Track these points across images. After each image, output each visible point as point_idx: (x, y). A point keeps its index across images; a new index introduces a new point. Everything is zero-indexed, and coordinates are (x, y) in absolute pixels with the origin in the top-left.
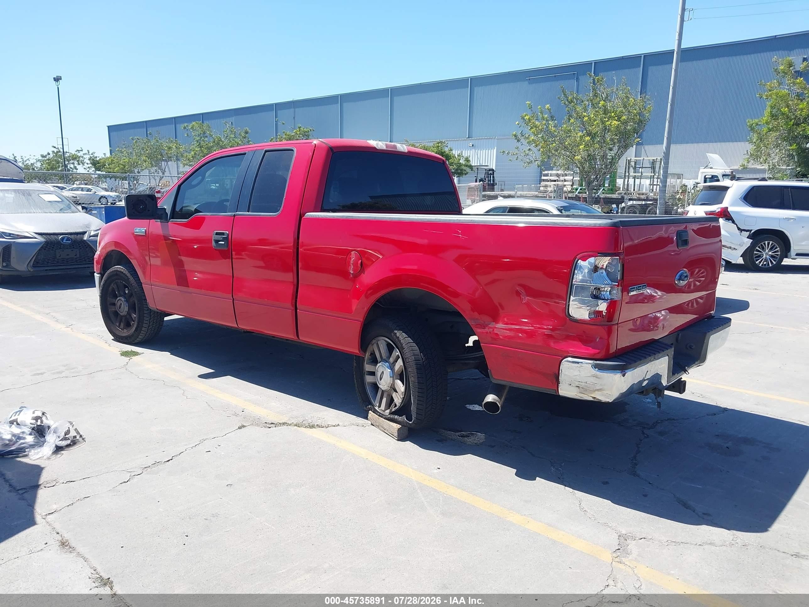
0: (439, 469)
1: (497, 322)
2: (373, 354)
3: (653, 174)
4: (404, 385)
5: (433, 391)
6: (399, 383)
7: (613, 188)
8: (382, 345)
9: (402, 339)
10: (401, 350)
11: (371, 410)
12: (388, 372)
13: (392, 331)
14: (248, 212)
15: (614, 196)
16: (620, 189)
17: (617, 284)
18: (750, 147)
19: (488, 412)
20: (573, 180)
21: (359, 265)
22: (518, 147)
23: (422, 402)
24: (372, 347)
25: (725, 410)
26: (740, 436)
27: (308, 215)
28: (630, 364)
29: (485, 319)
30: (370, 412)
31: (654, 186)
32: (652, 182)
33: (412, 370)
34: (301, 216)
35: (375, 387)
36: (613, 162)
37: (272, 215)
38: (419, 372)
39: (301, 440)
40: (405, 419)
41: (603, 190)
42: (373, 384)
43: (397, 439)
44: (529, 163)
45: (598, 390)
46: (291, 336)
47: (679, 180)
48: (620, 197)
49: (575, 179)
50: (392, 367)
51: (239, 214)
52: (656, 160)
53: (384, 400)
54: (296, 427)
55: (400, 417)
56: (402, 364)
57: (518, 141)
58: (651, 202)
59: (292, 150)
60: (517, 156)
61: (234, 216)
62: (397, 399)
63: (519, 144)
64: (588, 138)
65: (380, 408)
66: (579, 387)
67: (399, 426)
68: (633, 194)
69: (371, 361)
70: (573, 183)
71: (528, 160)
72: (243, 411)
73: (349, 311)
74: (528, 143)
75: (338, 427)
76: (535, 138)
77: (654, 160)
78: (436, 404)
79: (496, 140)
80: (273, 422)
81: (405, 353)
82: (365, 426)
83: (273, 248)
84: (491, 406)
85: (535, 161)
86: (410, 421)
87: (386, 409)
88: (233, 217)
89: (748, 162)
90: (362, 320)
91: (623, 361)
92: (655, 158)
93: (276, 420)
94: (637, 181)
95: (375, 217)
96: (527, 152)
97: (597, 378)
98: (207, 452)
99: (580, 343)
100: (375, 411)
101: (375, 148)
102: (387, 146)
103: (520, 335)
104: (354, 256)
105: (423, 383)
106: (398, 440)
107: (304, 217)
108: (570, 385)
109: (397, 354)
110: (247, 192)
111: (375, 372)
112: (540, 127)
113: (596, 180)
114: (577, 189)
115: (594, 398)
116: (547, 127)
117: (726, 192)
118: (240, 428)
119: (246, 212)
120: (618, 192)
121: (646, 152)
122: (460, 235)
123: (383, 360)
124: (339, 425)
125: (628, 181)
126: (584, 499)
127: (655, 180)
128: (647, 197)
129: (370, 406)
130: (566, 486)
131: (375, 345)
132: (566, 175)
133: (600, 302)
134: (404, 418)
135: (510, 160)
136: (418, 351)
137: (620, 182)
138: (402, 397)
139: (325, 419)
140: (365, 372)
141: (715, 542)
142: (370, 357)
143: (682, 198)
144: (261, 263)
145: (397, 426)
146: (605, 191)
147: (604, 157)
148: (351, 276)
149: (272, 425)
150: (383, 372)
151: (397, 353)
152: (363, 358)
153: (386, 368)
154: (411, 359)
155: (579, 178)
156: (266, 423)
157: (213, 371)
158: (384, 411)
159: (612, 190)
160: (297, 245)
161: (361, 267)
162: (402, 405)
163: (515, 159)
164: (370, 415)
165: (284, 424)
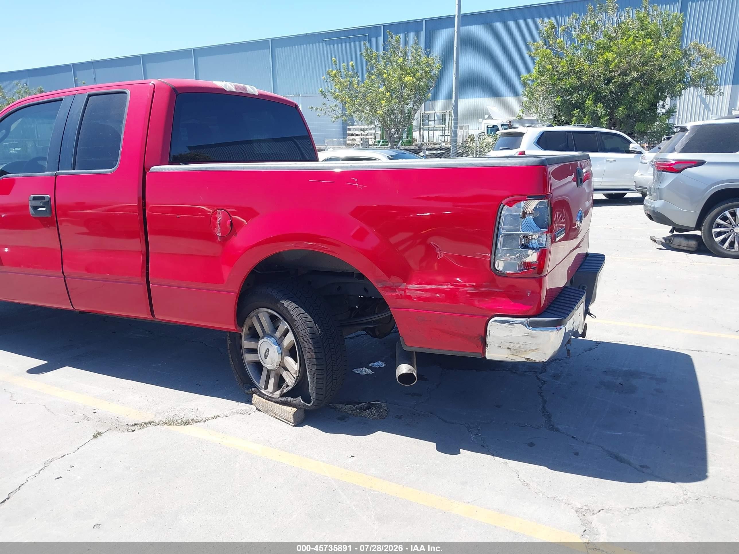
0: (353, 456)
1: (409, 283)
2: (252, 329)
3: (444, 126)
4: (296, 362)
5: (332, 365)
6: (290, 361)
7: (411, 141)
8: (263, 318)
9: (291, 309)
10: (290, 321)
11: (256, 394)
12: (274, 349)
13: (278, 301)
14: (74, 169)
15: (412, 147)
16: (416, 140)
17: (547, 230)
18: (524, 99)
19: (402, 384)
20: (375, 133)
21: (229, 226)
22: (325, 103)
23: (321, 380)
24: (250, 320)
25: (596, 343)
26: (624, 369)
27: (154, 169)
28: (565, 318)
29: (395, 281)
30: (254, 395)
31: (445, 137)
32: (443, 133)
33: (308, 344)
34: (145, 171)
35: (258, 366)
36: (410, 116)
37: (106, 172)
38: (315, 347)
39: (176, 443)
40: (302, 401)
41: (402, 142)
42: (254, 363)
43: (293, 424)
44: (336, 118)
45: (532, 350)
46: (144, 315)
47: (466, 131)
48: (417, 148)
49: (377, 132)
50: (279, 342)
51: (62, 173)
52: (446, 113)
53: (272, 382)
54: (166, 426)
55: (295, 399)
56: (293, 338)
57: (325, 96)
58: (444, 151)
59: (125, 93)
60: (324, 112)
61: (56, 175)
62: (289, 378)
63: (325, 100)
64: (388, 94)
65: (266, 390)
66: (510, 348)
67: (294, 410)
68: (428, 144)
69: (250, 336)
70: (375, 137)
71: (335, 115)
72: (94, 413)
73: (220, 280)
74: (334, 98)
75: (218, 419)
76: (340, 94)
77: (444, 113)
78: (337, 380)
79: (301, 98)
80: (136, 423)
81: (297, 325)
82: (249, 413)
83: (96, 212)
84: (407, 377)
85: (341, 116)
86: (308, 403)
87: (274, 391)
88: (55, 177)
89: (523, 113)
90: (237, 291)
91: (558, 316)
92: (445, 112)
93: (140, 420)
94: (431, 133)
95: (244, 167)
96: (334, 108)
97: (531, 337)
98: (56, 479)
99: (508, 299)
100: (261, 395)
101: (223, 90)
102: (236, 87)
103: (438, 295)
104: (221, 215)
105: (322, 359)
106: (295, 426)
107: (149, 172)
108: (500, 347)
109: (286, 327)
110: (69, 145)
111: (257, 349)
112: (345, 84)
113: (396, 133)
114: (379, 142)
115: (528, 359)
116: (351, 83)
117: (522, 137)
118: (95, 437)
119: (71, 170)
120: (415, 143)
121: (433, 107)
122: (357, 184)
123: (266, 335)
124: (218, 416)
125: (423, 133)
126: (520, 468)
127: (446, 132)
128: (440, 147)
129: (253, 389)
130: (494, 456)
131: (255, 318)
132: (368, 129)
133: (530, 251)
134: (299, 400)
135: (319, 115)
136: (312, 324)
137: (416, 135)
138: (295, 376)
139: (200, 410)
140: (243, 349)
141: (669, 500)
142: (248, 332)
143: (471, 146)
144: (84, 230)
145: (291, 411)
146: (404, 142)
147: (402, 112)
148: (219, 239)
149: (136, 427)
150: (268, 350)
151: (284, 326)
152: (240, 335)
153: (273, 345)
154: (305, 333)
155: (380, 132)
156: (127, 425)
157: (46, 362)
158: (272, 393)
159: (409, 141)
160: (143, 206)
161: (231, 227)
162: (295, 385)
163: (323, 114)
164: (254, 400)
165: (150, 423)
